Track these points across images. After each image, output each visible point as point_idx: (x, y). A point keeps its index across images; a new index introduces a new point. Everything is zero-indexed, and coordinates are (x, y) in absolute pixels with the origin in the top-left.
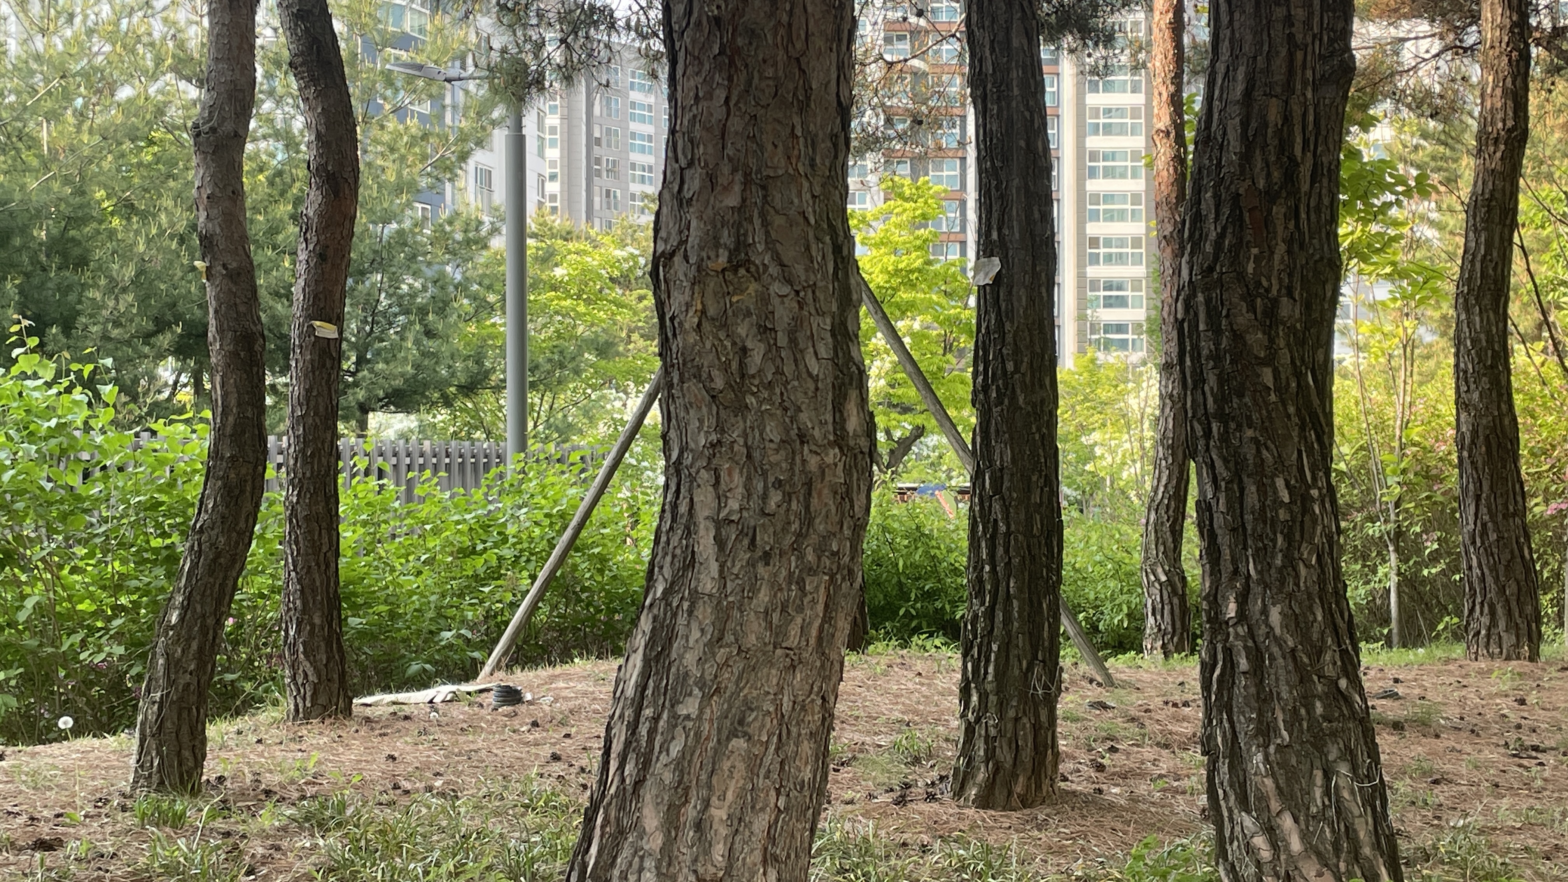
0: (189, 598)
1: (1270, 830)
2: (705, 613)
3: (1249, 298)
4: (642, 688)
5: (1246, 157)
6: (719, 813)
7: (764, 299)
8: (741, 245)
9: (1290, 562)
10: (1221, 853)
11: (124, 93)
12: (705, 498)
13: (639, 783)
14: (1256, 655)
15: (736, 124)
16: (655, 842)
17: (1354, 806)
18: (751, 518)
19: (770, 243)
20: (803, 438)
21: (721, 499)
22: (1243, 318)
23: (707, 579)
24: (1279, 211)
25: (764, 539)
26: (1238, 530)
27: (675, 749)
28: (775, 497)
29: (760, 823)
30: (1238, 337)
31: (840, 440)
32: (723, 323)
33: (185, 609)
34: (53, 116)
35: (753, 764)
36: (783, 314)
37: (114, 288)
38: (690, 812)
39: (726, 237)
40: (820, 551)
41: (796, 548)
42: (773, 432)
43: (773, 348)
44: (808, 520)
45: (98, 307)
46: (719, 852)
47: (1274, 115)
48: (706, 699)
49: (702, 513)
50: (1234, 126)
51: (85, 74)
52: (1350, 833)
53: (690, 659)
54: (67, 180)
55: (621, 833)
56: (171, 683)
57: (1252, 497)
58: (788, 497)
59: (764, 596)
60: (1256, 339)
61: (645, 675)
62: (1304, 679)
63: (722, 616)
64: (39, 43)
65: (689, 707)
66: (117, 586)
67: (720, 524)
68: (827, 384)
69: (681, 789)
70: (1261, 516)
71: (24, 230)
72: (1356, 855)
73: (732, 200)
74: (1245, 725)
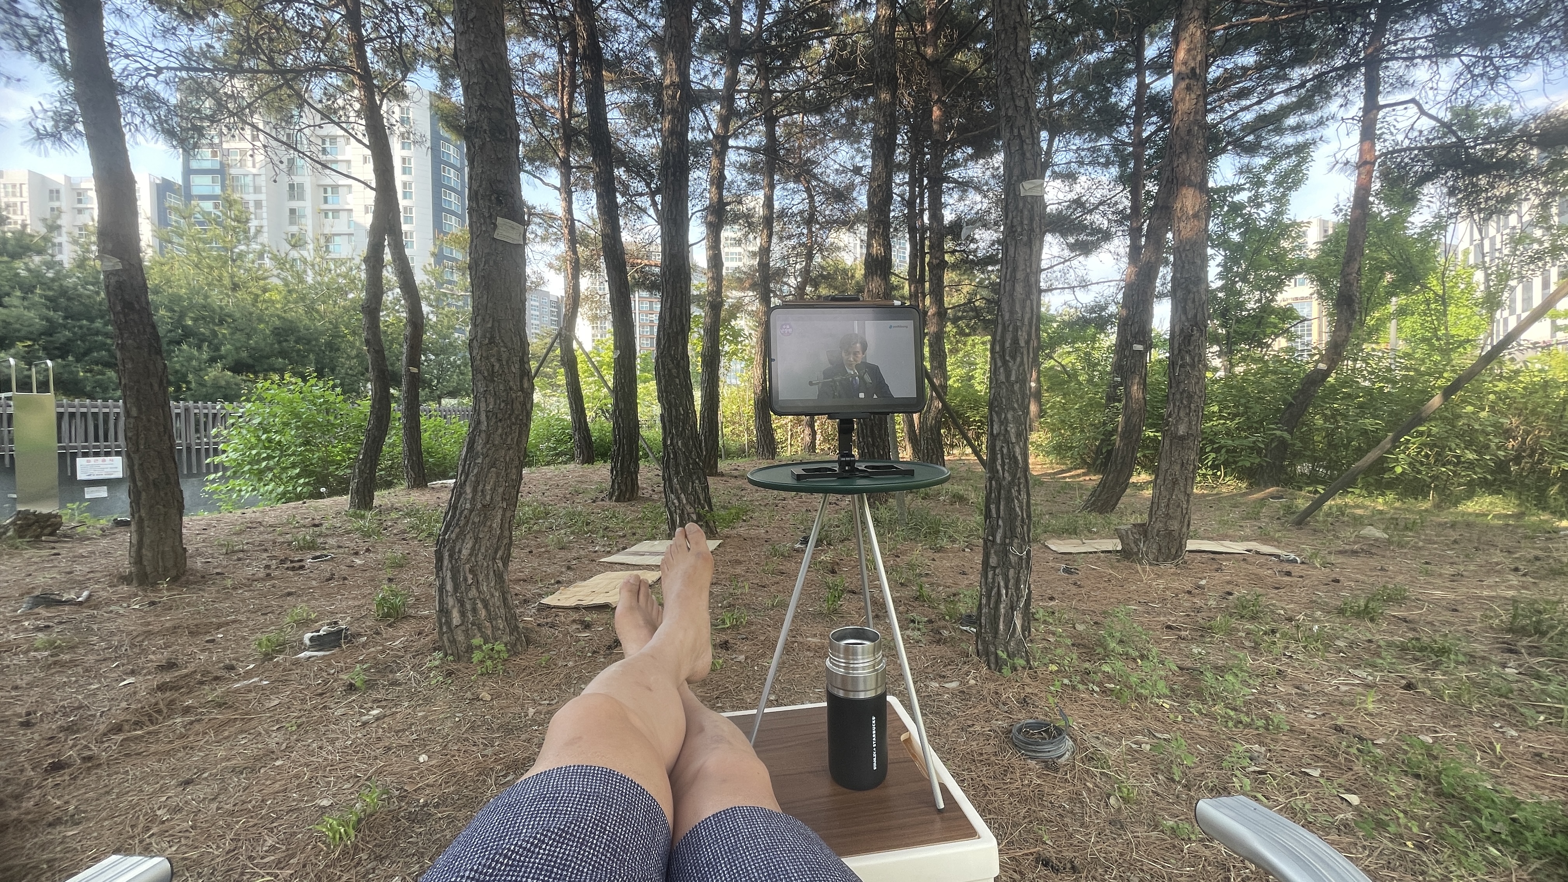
0: (366, 451)
1: (679, 498)
2: (483, 435)
3: (672, 361)
4: (466, 456)
5: (671, 323)
6: (488, 487)
7: (499, 352)
8: (492, 338)
9: (683, 429)
10: (667, 505)
11: (351, 296)
12: (483, 405)
13: (465, 481)
14: (675, 454)
15: (490, 305)
16: (470, 496)
17: (699, 491)
18: (496, 411)
19: (501, 337)
20: (511, 389)
21: (487, 405)
22: (671, 366)
23: (484, 427)
24: (680, 338)
25: (500, 416)
26: (670, 421)
27: (475, 471)
28: (503, 405)
29: (501, 490)
30: (669, 370)
31: (522, 389)
32: (487, 358)
33: (364, 454)
34: (324, 302)
35: (498, 475)
36: (505, 356)
37: (349, 358)
38: (480, 488)
39: (488, 335)
40: (516, 419)
41: (509, 418)
42: (501, 387)
43: (501, 366)
44: (513, 411)
45: (343, 364)
46: (488, 497)
47: (678, 312)
48: (484, 458)
49: (482, 409)
50: (668, 314)
51: (336, 289)
52: (699, 498)
53: (479, 448)
54: (331, 323)
55: (461, 494)
56: (361, 477)
57: (674, 413)
58: (507, 405)
59: (500, 431)
60: (674, 371)
61: (467, 453)
62: (687, 460)
63: (488, 437)
64: (319, 278)
65: (479, 461)
66: (349, 452)
67: (487, 412)
68: (518, 375)
69: (477, 483)
70: (676, 418)
71: (316, 340)
72: (699, 503)
73: (490, 325)
74: (672, 472)
